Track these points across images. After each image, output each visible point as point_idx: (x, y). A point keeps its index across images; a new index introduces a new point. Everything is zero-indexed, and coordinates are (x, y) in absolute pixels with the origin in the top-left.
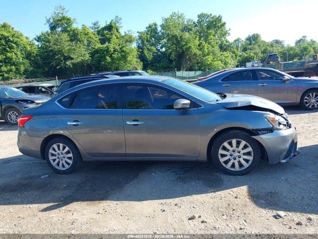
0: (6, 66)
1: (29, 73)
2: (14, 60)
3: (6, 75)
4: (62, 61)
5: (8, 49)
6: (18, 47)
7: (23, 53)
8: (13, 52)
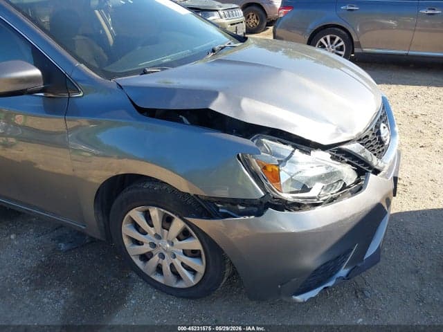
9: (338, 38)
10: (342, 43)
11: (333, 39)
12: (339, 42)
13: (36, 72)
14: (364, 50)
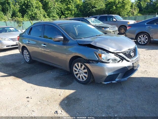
0: (67, 11)
1: (76, 14)
2: (71, 8)
3: (66, 15)
4: (91, 9)
5: (69, 3)
6: (73, 2)
7: (75, 5)
8: (70, 4)
9: (145, 36)
10: (147, 37)
11: (143, 36)
12: (146, 37)
13: (62, 38)
14: (154, 40)
